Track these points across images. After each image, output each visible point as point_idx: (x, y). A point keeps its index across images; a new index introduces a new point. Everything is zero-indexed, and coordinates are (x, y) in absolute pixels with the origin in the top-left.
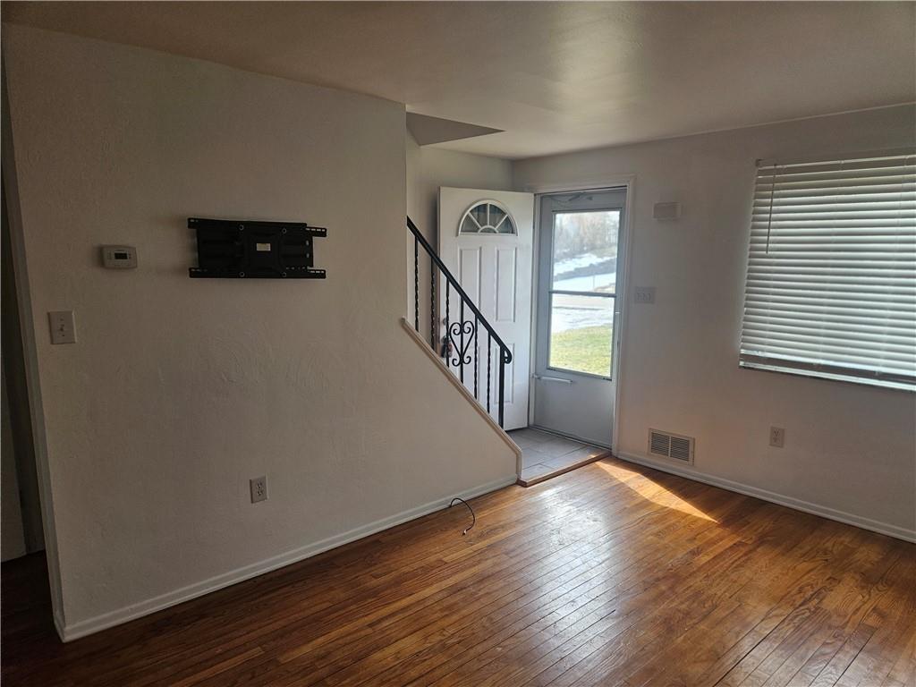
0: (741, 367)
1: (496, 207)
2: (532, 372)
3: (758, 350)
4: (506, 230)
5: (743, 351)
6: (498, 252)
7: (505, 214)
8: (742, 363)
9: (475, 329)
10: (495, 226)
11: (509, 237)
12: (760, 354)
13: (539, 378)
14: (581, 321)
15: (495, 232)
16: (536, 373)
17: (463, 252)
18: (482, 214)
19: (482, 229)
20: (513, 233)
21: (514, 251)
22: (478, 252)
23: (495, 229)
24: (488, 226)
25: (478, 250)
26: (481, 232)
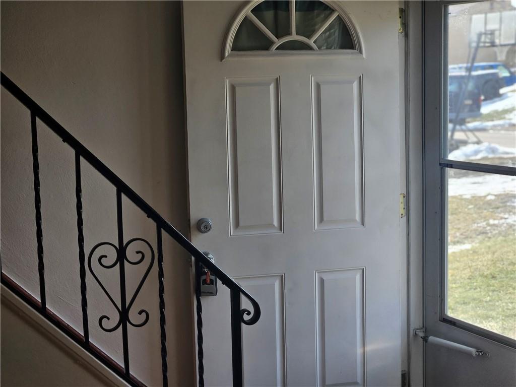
6: (318, 87)
7: (332, 10)
10: (309, 36)
11: (345, 57)
13: (425, 339)
15: (311, 48)
17: (237, 89)
19: (279, 42)
21: (355, 85)
22: (272, 87)
23: (311, 42)
24: (294, 37)
25: (270, 84)
26: (277, 49)
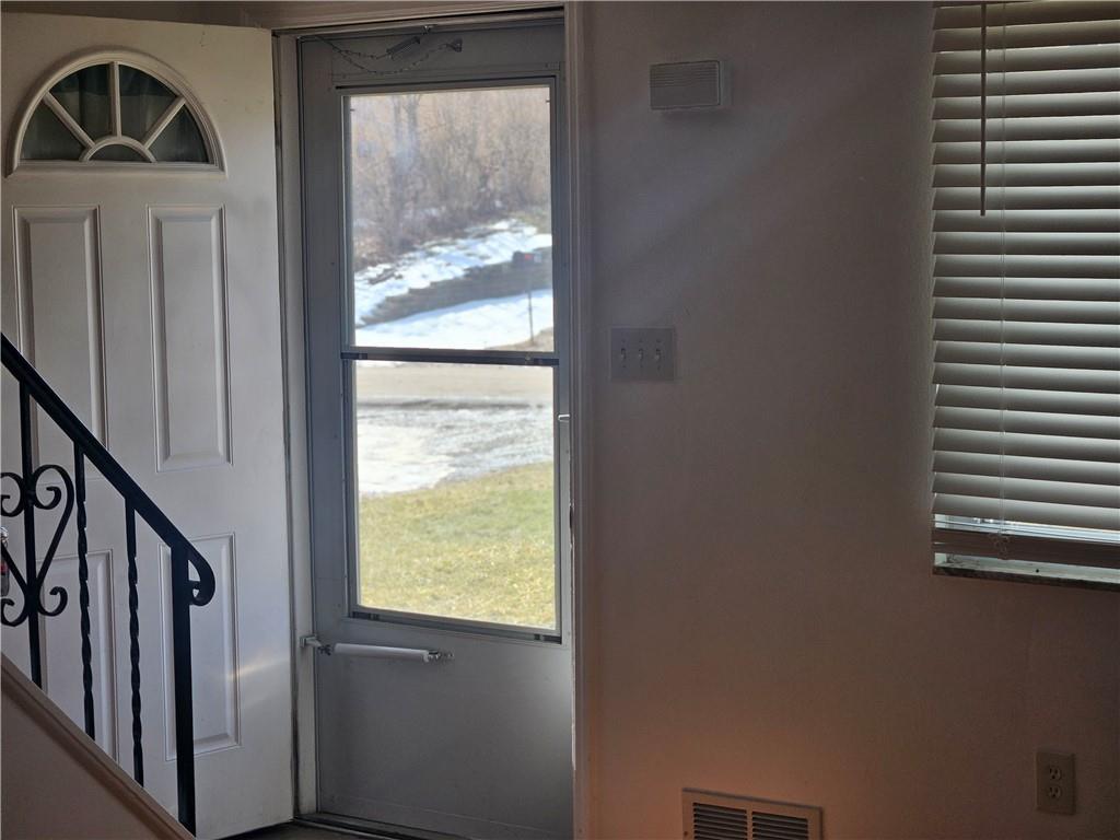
0: (938, 570)
1: (139, 73)
2: (303, 627)
3: (985, 514)
4: (182, 151)
5: (941, 521)
6: (158, 225)
7: (173, 97)
8: (940, 559)
9: (78, 491)
10: (142, 138)
11: (194, 176)
12: (991, 526)
13: (326, 650)
14: (489, 447)
15: (145, 159)
16: (316, 632)
18: (93, 98)
19: (95, 147)
20: (206, 160)
21: (214, 223)
22: (87, 225)
23: (145, 148)
24: (119, 139)
25: (85, 220)
26: (93, 158)
